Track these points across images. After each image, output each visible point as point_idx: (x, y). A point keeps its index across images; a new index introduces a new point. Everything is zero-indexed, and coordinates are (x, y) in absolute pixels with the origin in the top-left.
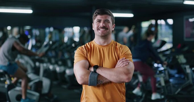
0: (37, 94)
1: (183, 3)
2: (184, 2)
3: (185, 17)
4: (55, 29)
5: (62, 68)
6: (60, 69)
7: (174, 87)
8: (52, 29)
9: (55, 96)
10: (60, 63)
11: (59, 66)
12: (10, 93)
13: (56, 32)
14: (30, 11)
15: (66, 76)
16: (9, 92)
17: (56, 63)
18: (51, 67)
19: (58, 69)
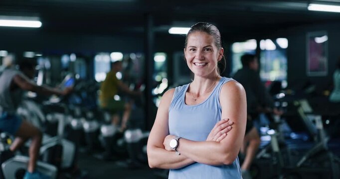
0: (53, 168)
1: (307, 8)
2: (308, 6)
3: (309, 35)
4: (78, 56)
5: (95, 125)
6: (90, 127)
7: (293, 154)
8: (73, 58)
9: (84, 173)
10: (90, 115)
11: (89, 120)
12: (5, 167)
13: (82, 62)
14: (36, 24)
15: (101, 138)
16: (3, 165)
17: (83, 115)
18: (74, 123)
19: (86, 126)
